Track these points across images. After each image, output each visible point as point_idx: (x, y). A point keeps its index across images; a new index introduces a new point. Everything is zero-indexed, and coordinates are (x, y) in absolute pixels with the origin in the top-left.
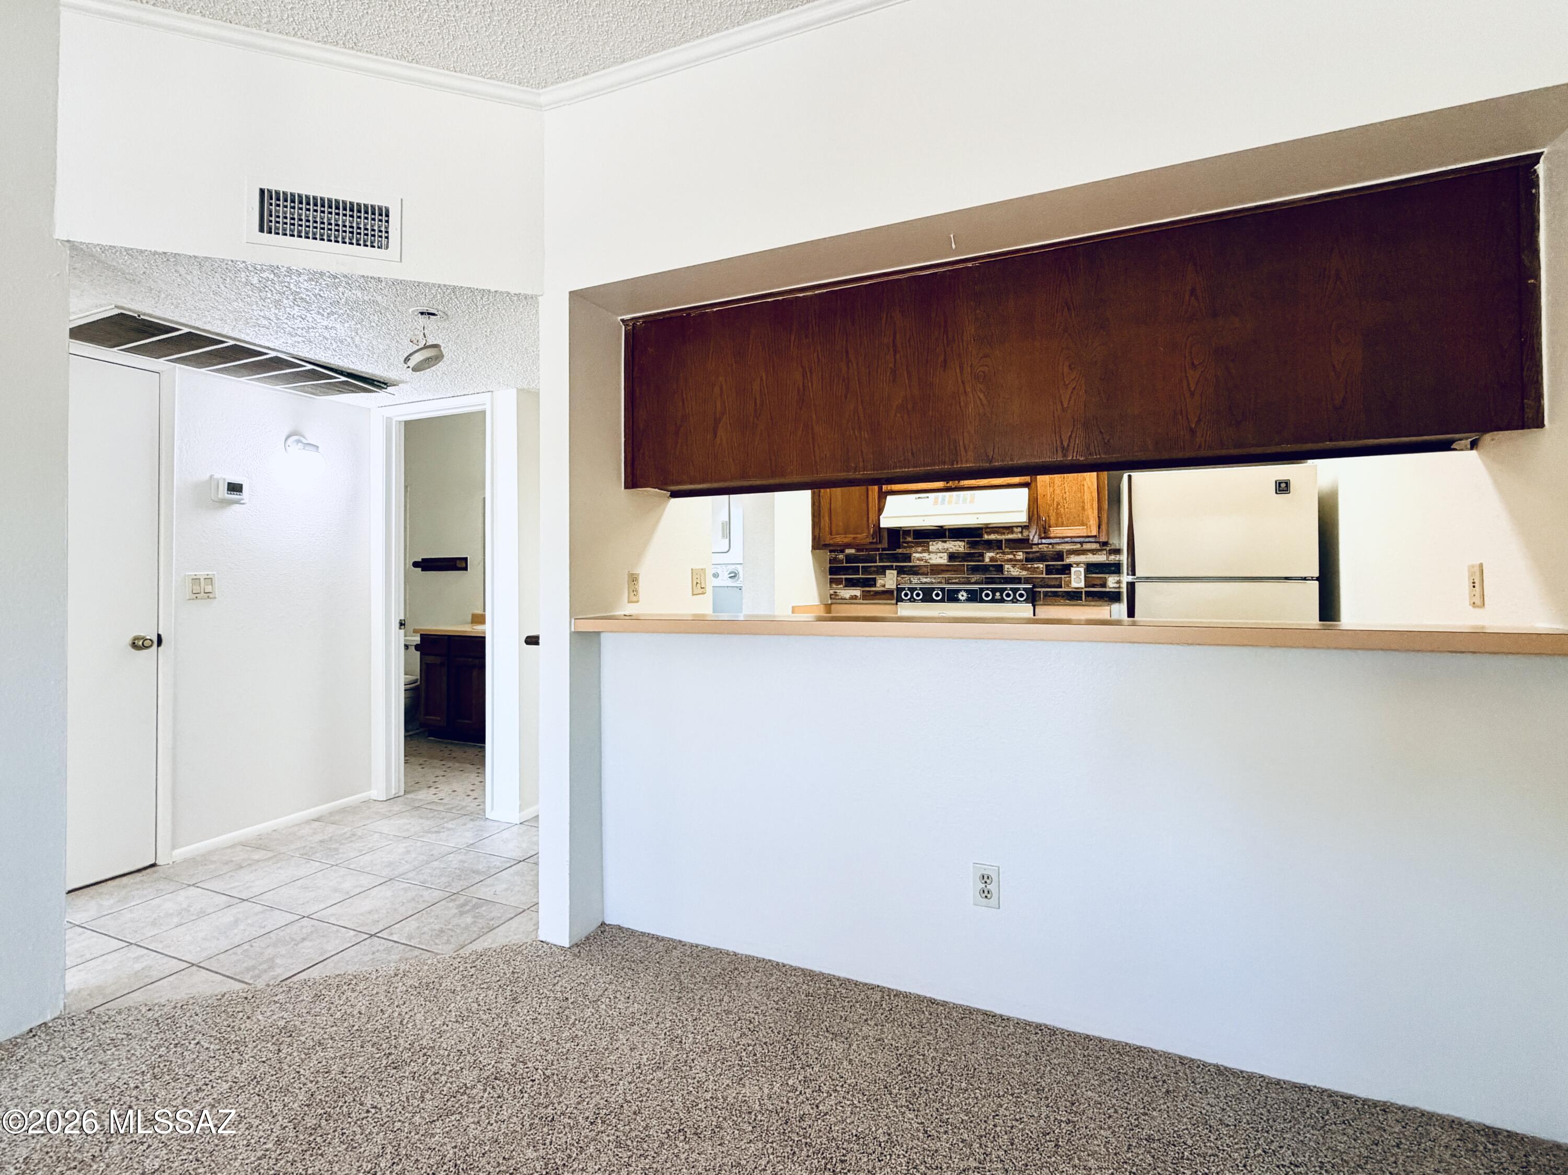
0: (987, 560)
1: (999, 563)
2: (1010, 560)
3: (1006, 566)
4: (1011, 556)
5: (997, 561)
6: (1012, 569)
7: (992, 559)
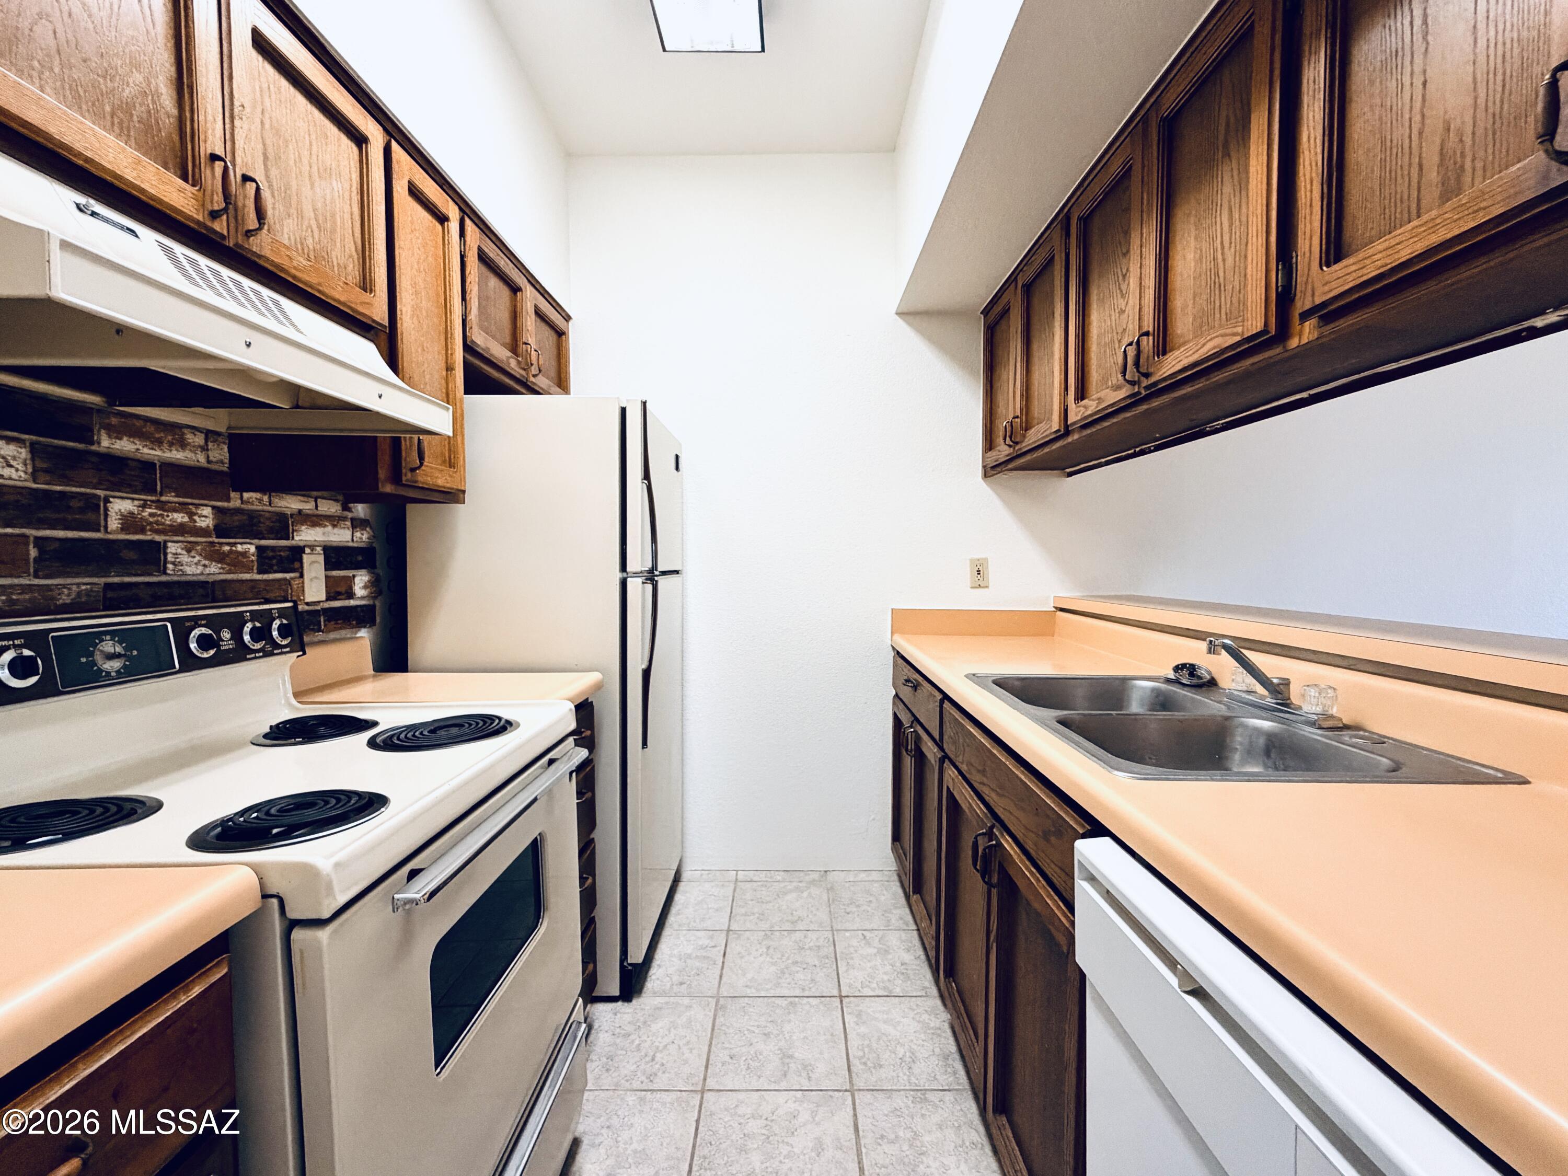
0: (114, 524)
1: (148, 537)
2: (180, 530)
3: (172, 548)
4: (179, 518)
5: (142, 531)
6: (185, 558)
7: (130, 522)
